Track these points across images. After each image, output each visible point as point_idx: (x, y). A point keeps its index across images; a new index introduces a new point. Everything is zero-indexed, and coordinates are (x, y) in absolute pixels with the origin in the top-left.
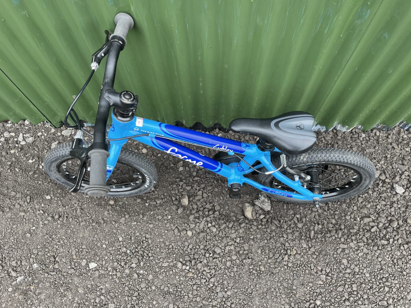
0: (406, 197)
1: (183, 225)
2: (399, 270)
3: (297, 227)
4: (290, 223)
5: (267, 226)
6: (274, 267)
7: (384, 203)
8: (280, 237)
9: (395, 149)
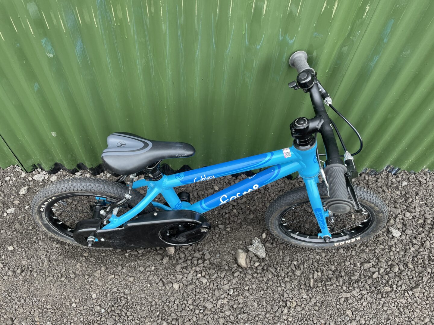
0: (404, 241)
1: (169, 276)
2: (407, 319)
3: (295, 275)
4: (287, 271)
5: (263, 275)
6: (273, 323)
7: (382, 247)
8: (278, 287)
9: (385, 192)
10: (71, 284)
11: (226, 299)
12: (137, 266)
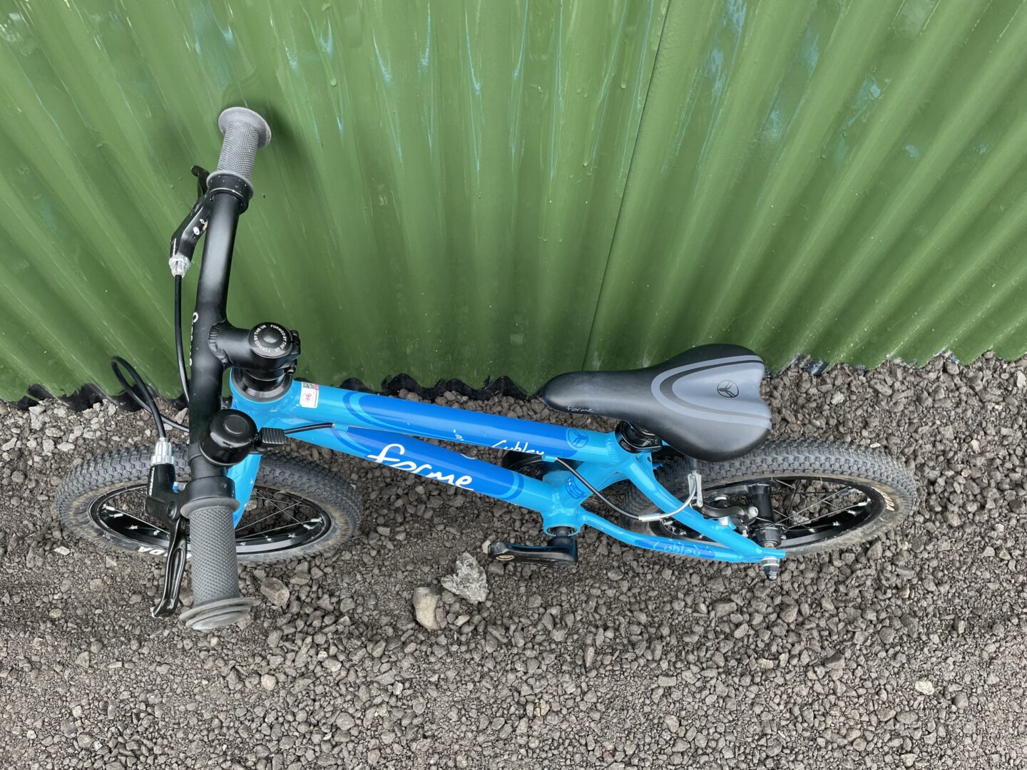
1: (251, 660)
2: (807, 734)
3: (551, 641)
4: (533, 632)
6: (492, 754)
8: (507, 672)
9: (788, 422)
10: (23, 685)
11: (384, 705)
12: (176, 638)
